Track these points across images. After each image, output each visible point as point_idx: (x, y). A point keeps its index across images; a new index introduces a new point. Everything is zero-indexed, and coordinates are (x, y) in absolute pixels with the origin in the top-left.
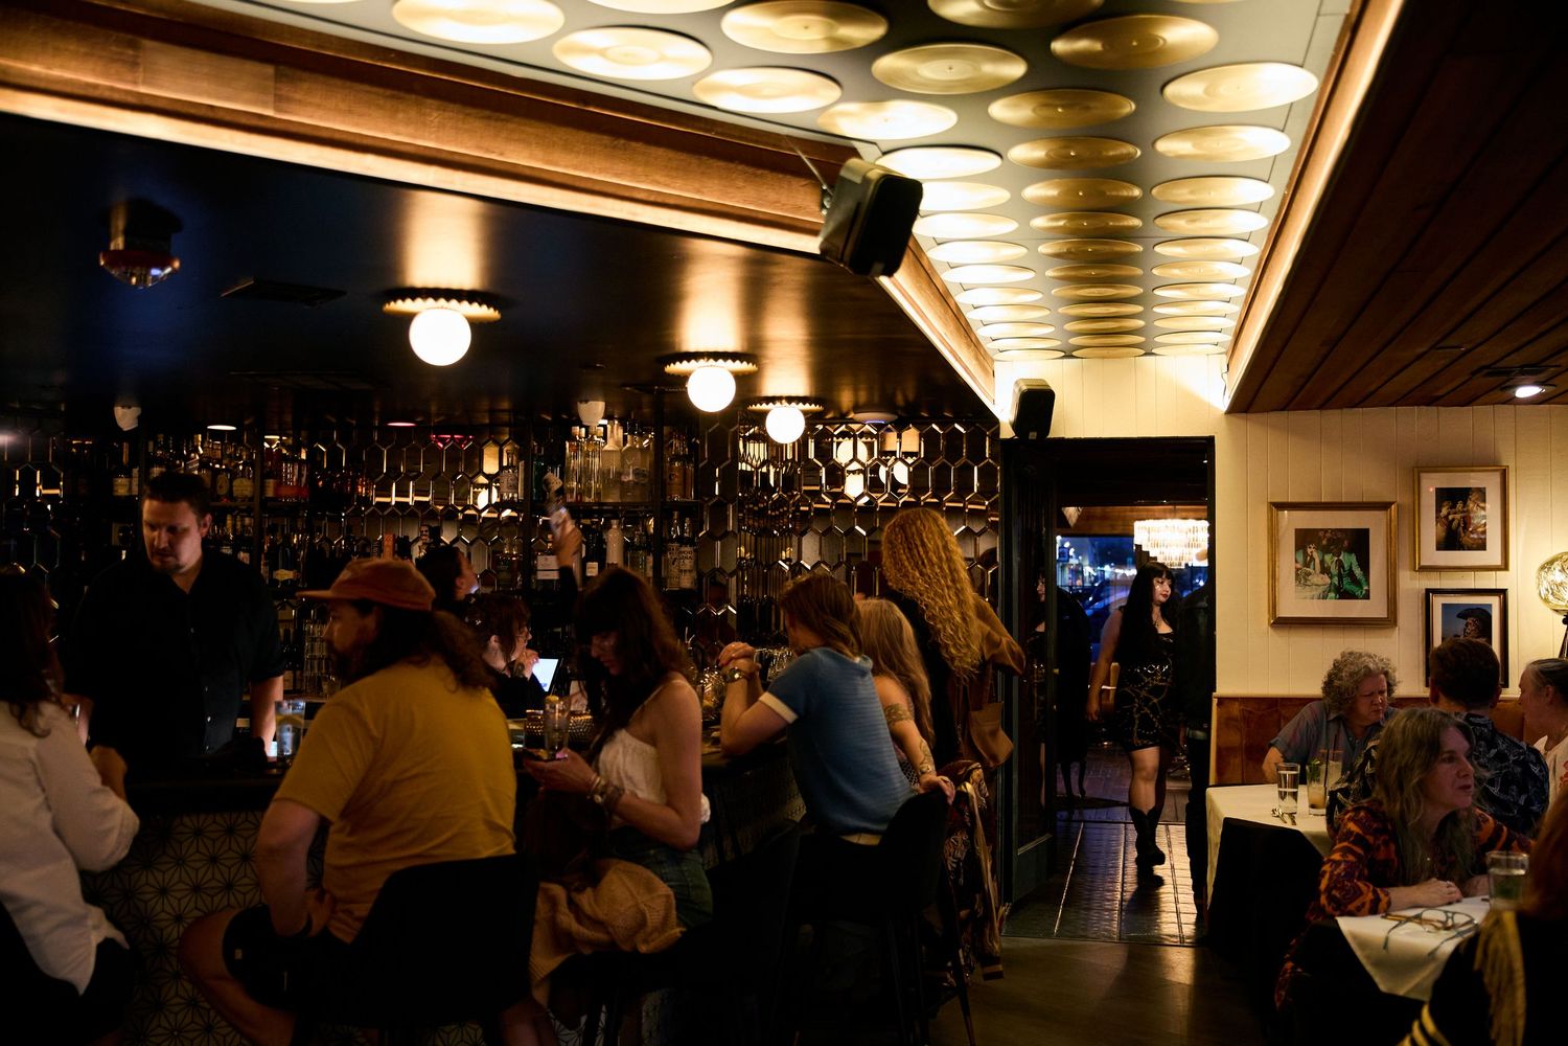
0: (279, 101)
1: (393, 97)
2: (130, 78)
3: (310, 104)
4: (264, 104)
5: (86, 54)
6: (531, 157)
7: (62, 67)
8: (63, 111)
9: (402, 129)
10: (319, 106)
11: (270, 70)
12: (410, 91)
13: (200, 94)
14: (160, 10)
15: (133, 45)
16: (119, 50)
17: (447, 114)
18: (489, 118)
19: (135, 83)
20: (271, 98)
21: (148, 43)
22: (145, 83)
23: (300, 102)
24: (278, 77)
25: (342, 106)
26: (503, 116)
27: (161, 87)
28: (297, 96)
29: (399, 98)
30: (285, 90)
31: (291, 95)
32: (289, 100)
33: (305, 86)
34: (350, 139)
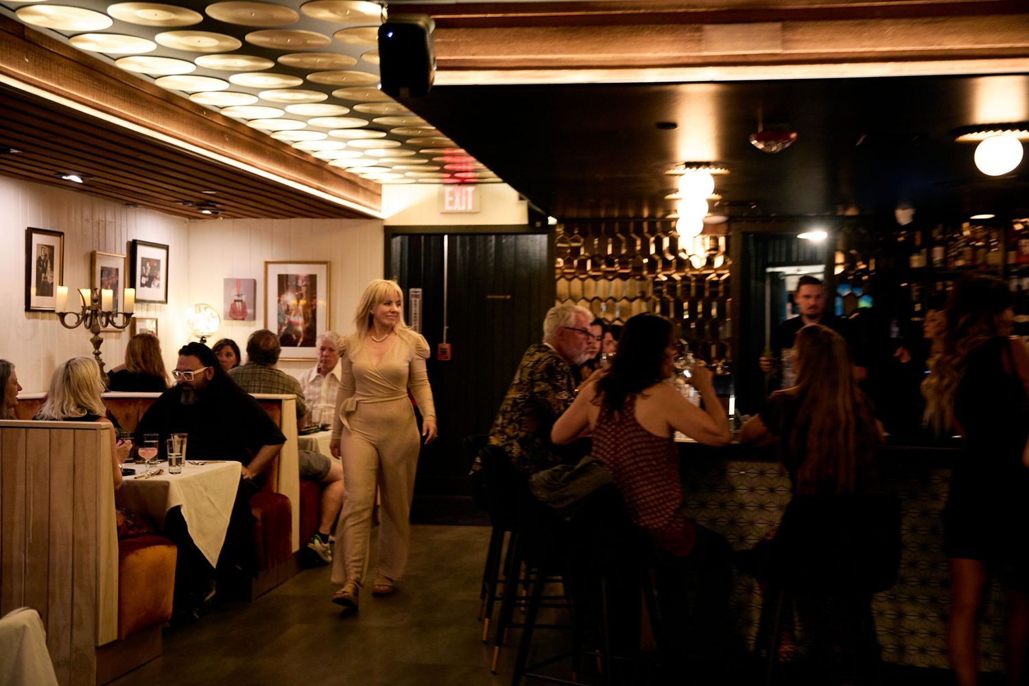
0: (785, 42)
1: (859, 24)
2: (697, 49)
3: (804, 41)
4: (776, 47)
5: (673, 41)
6: (964, 42)
7: (662, 51)
8: (662, 75)
9: (866, 43)
10: (810, 40)
11: (778, 25)
12: (872, 17)
13: (737, 49)
14: (713, 7)
15: (698, 30)
16: (691, 34)
17: (899, 27)
18: (930, 22)
19: (700, 51)
20: (779, 42)
21: (707, 27)
22: (706, 50)
23: (798, 41)
24: (784, 29)
25: (827, 37)
26: (941, 19)
27: (714, 50)
28: (797, 37)
29: (864, 24)
30: (789, 36)
31: (793, 38)
32: (791, 41)
33: (801, 30)
34: (831, 56)
